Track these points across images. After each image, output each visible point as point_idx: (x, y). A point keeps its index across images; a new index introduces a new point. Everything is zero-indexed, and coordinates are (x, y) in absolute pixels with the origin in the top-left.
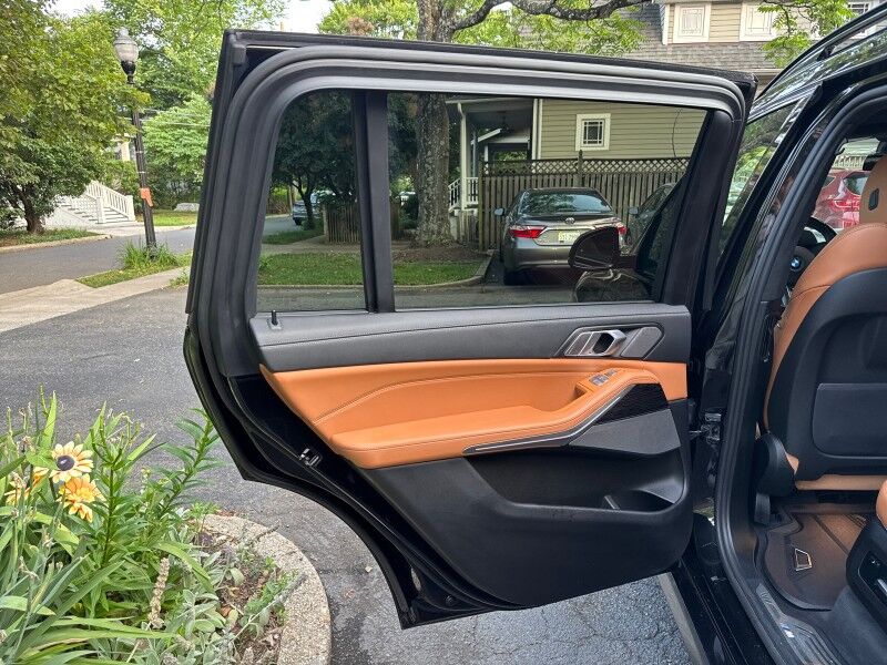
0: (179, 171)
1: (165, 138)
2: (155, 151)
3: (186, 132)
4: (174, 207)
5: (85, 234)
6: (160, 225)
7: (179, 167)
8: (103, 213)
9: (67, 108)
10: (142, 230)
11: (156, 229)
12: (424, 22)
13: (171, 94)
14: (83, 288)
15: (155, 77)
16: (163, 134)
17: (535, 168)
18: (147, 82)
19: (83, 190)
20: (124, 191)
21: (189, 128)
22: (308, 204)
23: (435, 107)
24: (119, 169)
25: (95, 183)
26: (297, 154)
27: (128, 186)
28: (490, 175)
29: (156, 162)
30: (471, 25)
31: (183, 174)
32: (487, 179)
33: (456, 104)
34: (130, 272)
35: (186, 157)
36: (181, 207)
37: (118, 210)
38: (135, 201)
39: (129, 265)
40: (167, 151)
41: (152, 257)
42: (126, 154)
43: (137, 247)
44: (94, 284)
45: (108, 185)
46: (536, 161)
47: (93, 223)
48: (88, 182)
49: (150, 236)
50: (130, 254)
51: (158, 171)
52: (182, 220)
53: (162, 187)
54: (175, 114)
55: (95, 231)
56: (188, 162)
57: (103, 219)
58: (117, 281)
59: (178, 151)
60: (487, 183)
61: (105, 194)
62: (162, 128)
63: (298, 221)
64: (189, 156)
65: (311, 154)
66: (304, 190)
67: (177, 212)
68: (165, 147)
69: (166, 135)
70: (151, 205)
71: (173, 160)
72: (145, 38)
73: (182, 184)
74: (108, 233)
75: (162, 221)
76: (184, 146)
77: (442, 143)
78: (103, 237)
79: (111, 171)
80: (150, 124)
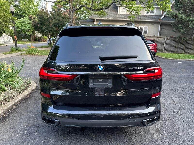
0: (23, 32)
1: (20, 25)
2: (17, 28)
3: (25, 24)
4: (22, 40)
5: (2, 45)
6: (18, 43)
7: (23, 31)
8: (6, 40)
10: (15, 44)
11: (18, 44)
12: (70, 8)
13: (22, 15)
14: (3, 55)
15: (18, 11)
16: (19, 24)
18: (16, 12)
19: (2, 35)
20: (11, 36)
21: (25, 23)
22: (50, 40)
24: (10, 31)
25: (4, 34)
26: (47, 30)
27: (11, 35)
29: (18, 30)
30: (78, 10)
31: (24, 33)
33: (79, 23)
34: (12, 52)
35: (24, 29)
36: (23, 40)
37: (9, 40)
38: (13, 38)
39: (12, 51)
40: (20, 28)
41: (17, 50)
42: (11, 28)
43: (13, 48)
44: (5, 54)
45: (7, 34)
47: (3, 42)
48: (3, 34)
49: (16, 45)
50: (12, 49)
51: (18, 32)
52: (23, 42)
53: (19, 35)
54: (22, 20)
55: (4, 44)
56: (25, 30)
57: (6, 41)
58: (9, 54)
59: (23, 28)
61: (6, 36)
62: (19, 23)
63: (48, 44)
64: (25, 29)
65: (50, 31)
66: (49, 38)
67: (23, 41)
68: (20, 27)
69: (20, 24)
70: (17, 39)
71: (22, 30)
72: (16, 2)
73: (24, 35)
74: (7, 45)
75: (19, 43)
76: (24, 27)
78: (6, 45)
79: (8, 31)
80: (16, 22)
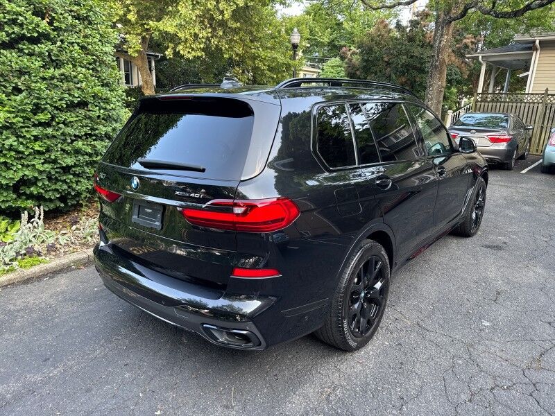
9: (262, 68)
17: (526, 98)
23: (437, 63)
28: (481, 101)
32: (479, 104)
33: (478, 57)
46: (528, 94)
60: (478, 106)
77: (440, 83)
